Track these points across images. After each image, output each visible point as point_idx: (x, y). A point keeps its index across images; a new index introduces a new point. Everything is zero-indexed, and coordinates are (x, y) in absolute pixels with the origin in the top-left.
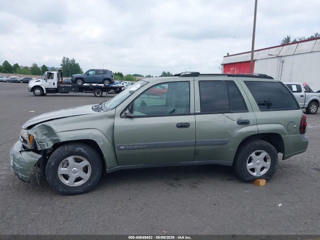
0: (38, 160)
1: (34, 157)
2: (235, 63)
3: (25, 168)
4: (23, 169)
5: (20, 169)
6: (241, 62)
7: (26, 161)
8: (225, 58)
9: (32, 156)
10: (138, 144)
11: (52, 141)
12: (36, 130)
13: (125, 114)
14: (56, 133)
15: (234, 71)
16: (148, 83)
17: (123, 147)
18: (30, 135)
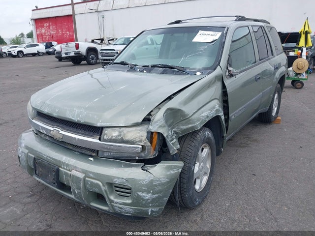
0: (180, 171)
2: (48, 18)
6: (55, 17)
8: (34, 11)
10: (240, 108)
11: (177, 133)
12: (163, 122)
13: (229, 71)
14: (190, 117)
15: (49, 27)
16: (228, 28)
17: (233, 117)
18: (152, 133)
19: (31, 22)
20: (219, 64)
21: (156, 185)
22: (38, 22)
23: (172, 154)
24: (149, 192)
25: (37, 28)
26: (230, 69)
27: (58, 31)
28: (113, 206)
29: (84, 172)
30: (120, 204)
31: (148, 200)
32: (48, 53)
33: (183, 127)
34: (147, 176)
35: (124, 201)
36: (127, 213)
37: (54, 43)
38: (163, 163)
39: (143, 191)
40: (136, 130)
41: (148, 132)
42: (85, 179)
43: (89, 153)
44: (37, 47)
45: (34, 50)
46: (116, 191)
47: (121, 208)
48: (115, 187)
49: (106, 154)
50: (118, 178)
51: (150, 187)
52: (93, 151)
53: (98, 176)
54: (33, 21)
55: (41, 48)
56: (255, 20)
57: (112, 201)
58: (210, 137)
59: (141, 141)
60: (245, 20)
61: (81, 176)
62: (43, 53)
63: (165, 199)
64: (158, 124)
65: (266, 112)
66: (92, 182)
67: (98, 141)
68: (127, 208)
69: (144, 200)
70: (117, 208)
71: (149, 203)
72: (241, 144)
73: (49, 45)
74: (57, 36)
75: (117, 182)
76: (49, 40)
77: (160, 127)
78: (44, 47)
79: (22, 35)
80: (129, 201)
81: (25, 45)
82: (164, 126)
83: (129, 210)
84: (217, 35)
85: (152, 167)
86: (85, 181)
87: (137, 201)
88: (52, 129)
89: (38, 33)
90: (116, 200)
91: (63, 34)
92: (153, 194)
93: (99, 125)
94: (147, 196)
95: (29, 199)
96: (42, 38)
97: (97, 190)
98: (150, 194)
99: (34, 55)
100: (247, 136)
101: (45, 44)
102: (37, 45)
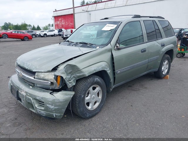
0: (72, 96)
1: (69, 94)
2: (61, 16)
3: (60, 107)
4: (58, 108)
5: (55, 110)
6: (65, 15)
7: (61, 100)
8: (54, 12)
9: (66, 94)
10: (126, 68)
11: (75, 78)
12: (64, 71)
13: (117, 47)
14: (81, 69)
15: (61, 20)
16: (122, 22)
17: (119, 72)
18: (57, 76)
19: (52, 18)
20: (110, 43)
21: (56, 102)
22: (56, 18)
23: (69, 88)
24: (53, 105)
25: (55, 21)
26: (118, 45)
27: (66, 23)
28: (37, 110)
29: (26, 92)
30: (39, 109)
31: (52, 109)
32: (60, 35)
33: (78, 75)
34: (52, 97)
35: (41, 108)
36: (43, 114)
37: (63, 29)
38: (62, 92)
39: (49, 104)
40: (49, 74)
41: (55, 76)
42: (26, 96)
43: (31, 84)
44: (54, 32)
45: (52, 33)
46: (39, 103)
47: (40, 112)
48: (39, 101)
49: (38, 85)
50: (38, 97)
51: (53, 103)
52: (33, 83)
53: (31, 95)
54: (53, 17)
55: (56, 32)
56: (150, 17)
57: (36, 108)
58: (99, 82)
59: (51, 80)
60: (140, 17)
61: (24, 94)
62: (57, 35)
63: (63, 110)
64: (60, 72)
65: (156, 72)
66: (28, 98)
67: (33, 79)
68: (43, 112)
69: (50, 109)
70: (38, 111)
71: (53, 111)
72: (136, 89)
73: (60, 31)
74: (65, 26)
75: (38, 98)
76: (61, 28)
77: (62, 73)
78: (58, 32)
79: (49, 25)
80: (43, 108)
81: (48, 30)
82: (64, 73)
83: (43, 113)
84: (114, 27)
85: (56, 93)
86: (26, 97)
87: (47, 109)
88: (20, 72)
89: (56, 24)
90: (38, 108)
91: (69, 24)
92: (55, 106)
93: (34, 71)
94: (52, 107)
95: (13, 106)
96: (58, 27)
97: (30, 102)
98: (53, 106)
99: (52, 36)
100: (142, 85)
101: (58, 30)
102: (54, 31)
